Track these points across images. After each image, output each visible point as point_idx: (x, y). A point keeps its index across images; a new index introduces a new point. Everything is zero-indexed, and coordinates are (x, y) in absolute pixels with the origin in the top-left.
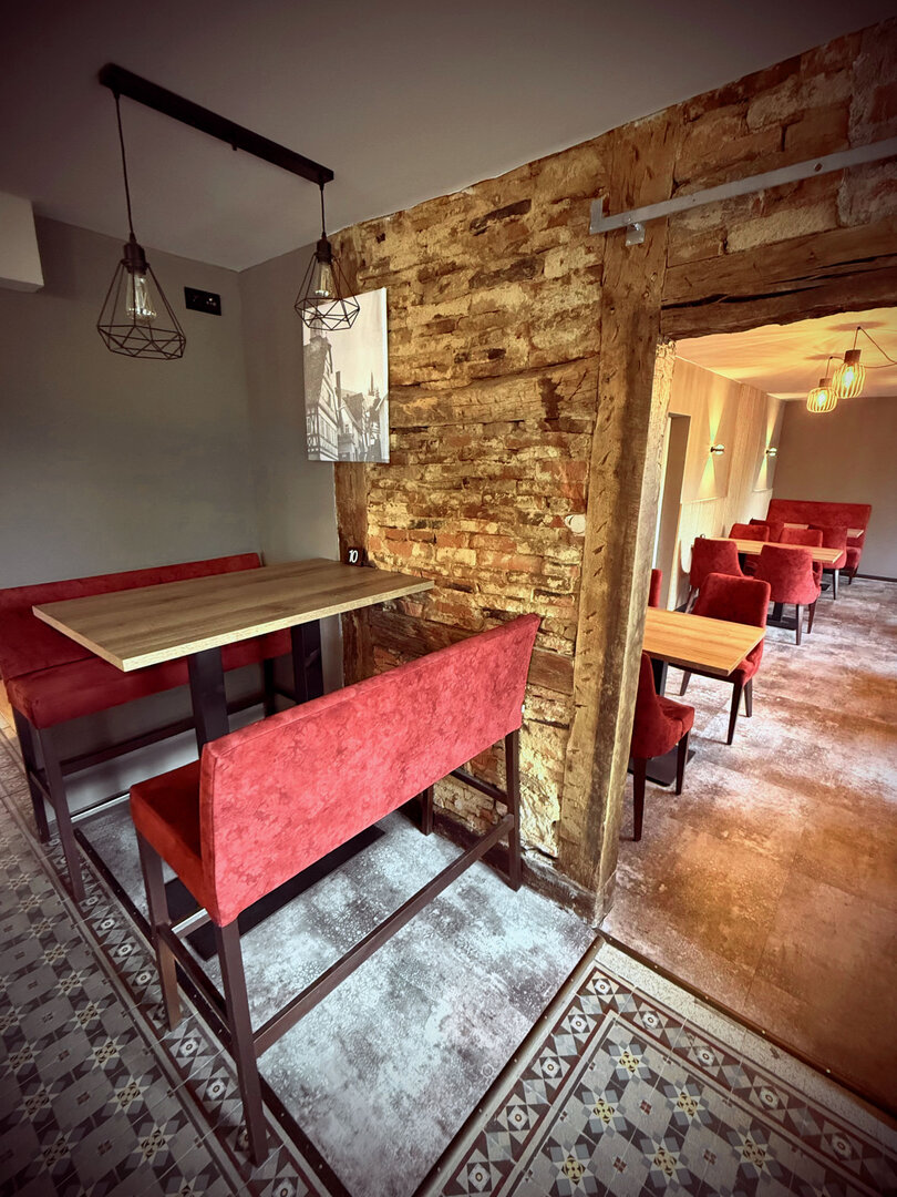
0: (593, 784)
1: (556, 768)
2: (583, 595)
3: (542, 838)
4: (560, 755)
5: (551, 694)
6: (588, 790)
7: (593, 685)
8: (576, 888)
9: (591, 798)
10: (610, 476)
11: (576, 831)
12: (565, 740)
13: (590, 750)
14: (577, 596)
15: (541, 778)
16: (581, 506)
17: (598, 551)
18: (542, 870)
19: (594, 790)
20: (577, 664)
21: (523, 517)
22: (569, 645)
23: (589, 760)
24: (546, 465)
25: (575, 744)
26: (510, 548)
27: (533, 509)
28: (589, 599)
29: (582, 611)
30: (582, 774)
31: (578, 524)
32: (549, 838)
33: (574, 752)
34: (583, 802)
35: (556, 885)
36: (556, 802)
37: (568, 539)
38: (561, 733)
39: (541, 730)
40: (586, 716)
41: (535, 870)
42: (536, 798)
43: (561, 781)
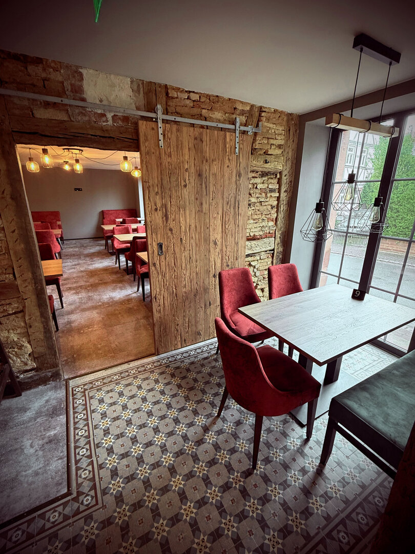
0: (44, 326)
1: (23, 331)
2: (12, 252)
3: (26, 364)
4: (23, 324)
5: (8, 302)
6: (42, 330)
7: (30, 287)
8: (49, 372)
9: (45, 332)
10: (8, 198)
11: (40, 350)
12: (24, 316)
13: (38, 314)
14: (9, 253)
15: (16, 339)
17: (14, 232)
18: (31, 377)
19: (45, 328)
20: (19, 282)
22: (11, 276)
23: (38, 318)
25: (30, 315)
28: (15, 253)
29: (13, 258)
30: (38, 325)
32: (29, 362)
33: (30, 319)
34: (41, 336)
35: (41, 378)
36: (28, 346)
38: (20, 315)
39: (8, 319)
40: (31, 301)
41: (27, 381)
42: (16, 350)
43: (27, 335)
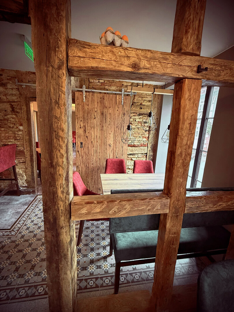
0: (32, 170)
1: (24, 170)
2: (24, 139)
3: (24, 184)
4: (24, 167)
5: (21, 157)
6: (31, 171)
7: (29, 153)
8: (32, 189)
9: (32, 172)
10: (26, 120)
11: (29, 179)
12: (25, 164)
13: (30, 164)
14: (23, 139)
15: (21, 173)
16: (21, 125)
17: (26, 132)
18: (25, 190)
19: (32, 171)
20: (25, 151)
21: (10, 127)
22: (23, 148)
23: (30, 166)
24: (13, 118)
25: (27, 164)
26: (8, 133)
27: (12, 126)
28: (25, 140)
29: (24, 142)
30: (29, 169)
31: (21, 128)
32: (25, 183)
33: (27, 166)
34: (30, 174)
35: (28, 191)
36: (25, 176)
37: (20, 130)
38: (24, 163)
39: (20, 164)
40: (28, 159)
41: (23, 191)
42: (21, 177)
43: (25, 172)
